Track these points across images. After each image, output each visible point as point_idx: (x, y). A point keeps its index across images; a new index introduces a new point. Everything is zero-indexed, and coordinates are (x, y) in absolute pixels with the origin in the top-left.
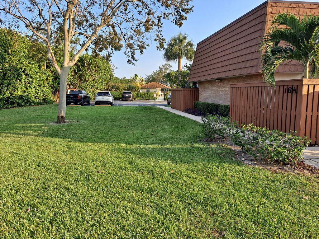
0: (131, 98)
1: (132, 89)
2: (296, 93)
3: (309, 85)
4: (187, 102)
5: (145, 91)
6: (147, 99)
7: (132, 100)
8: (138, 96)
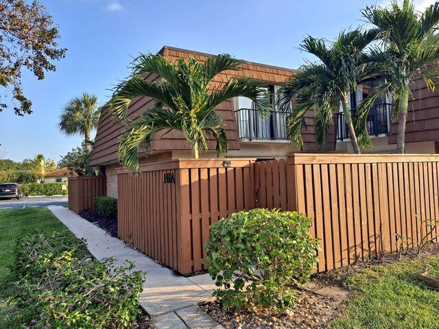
0: (14, 194)
1: (28, 178)
2: (175, 182)
3: (190, 170)
4: (86, 198)
5: (53, 181)
6: (50, 195)
7: (17, 198)
8: (32, 190)
